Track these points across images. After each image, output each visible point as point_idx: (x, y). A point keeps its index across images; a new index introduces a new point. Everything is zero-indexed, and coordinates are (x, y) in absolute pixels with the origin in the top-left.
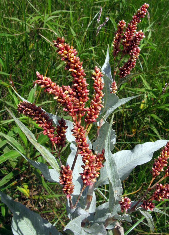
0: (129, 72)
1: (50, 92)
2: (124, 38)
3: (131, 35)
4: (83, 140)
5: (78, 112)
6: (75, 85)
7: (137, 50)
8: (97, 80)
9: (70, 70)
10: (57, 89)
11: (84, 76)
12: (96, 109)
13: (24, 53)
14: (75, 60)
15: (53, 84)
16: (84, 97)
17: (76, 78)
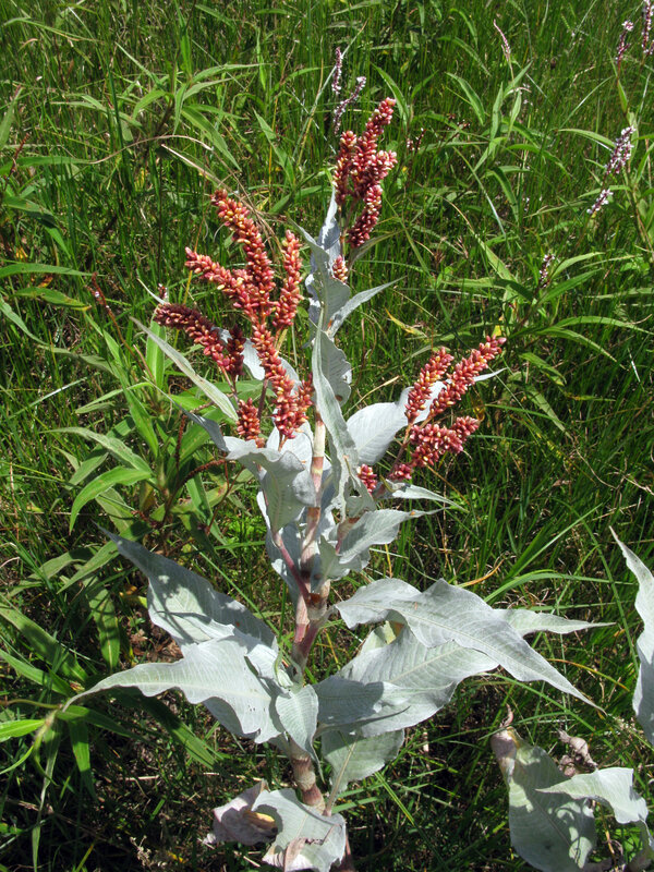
0: (368, 237)
1: (211, 278)
2: (353, 167)
3: (366, 161)
4: (272, 354)
5: (259, 308)
6: (250, 263)
7: (376, 192)
8: (290, 254)
9: (240, 240)
10: (221, 273)
11: (262, 248)
12: (289, 303)
13: (122, 206)
14: (246, 225)
15: (214, 265)
16: (267, 283)
17: (250, 253)
